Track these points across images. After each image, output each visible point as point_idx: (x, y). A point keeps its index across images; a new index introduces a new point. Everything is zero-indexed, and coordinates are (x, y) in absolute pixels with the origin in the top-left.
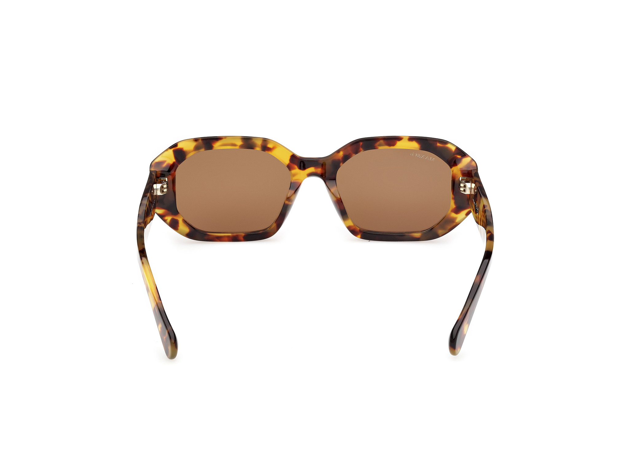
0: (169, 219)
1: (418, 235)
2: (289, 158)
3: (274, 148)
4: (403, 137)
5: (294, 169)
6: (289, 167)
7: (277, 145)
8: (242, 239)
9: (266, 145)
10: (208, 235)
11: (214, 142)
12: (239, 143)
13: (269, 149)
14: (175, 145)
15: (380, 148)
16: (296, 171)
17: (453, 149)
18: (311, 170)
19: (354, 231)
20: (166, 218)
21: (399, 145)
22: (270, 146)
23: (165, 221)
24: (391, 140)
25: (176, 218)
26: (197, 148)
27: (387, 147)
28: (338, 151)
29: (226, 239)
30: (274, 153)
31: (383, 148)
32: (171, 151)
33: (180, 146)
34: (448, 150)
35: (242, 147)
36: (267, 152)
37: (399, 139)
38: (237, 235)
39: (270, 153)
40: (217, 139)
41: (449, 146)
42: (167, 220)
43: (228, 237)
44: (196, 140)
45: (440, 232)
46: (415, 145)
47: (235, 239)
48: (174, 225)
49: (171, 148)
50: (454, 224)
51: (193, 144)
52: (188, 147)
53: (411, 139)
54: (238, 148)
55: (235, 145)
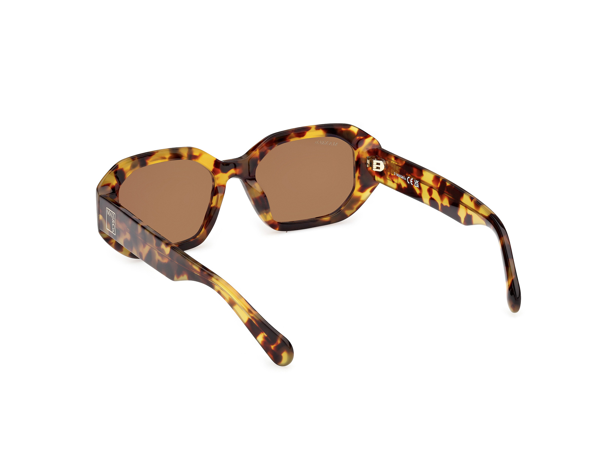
1: (327, 219)
2: (213, 163)
3: (200, 155)
4: (311, 127)
5: (218, 173)
6: (214, 172)
7: (202, 153)
9: (192, 154)
11: (148, 159)
12: (168, 156)
13: (196, 157)
14: (115, 166)
15: (292, 140)
16: (220, 174)
17: (355, 131)
18: (232, 171)
19: (273, 225)
21: (309, 135)
22: (196, 154)
24: (301, 132)
26: (133, 167)
27: (297, 139)
30: (200, 161)
31: (294, 140)
32: (112, 173)
33: (119, 167)
34: (351, 133)
35: (170, 158)
36: (194, 160)
37: (307, 129)
39: (196, 161)
40: (149, 155)
41: (352, 129)
44: (132, 158)
45: (348, 212)
46: (321, 133)
50: (360, 203)
51: (130, 163)
53: (318, 127)
54: (167, 160)
55: (164, 158)
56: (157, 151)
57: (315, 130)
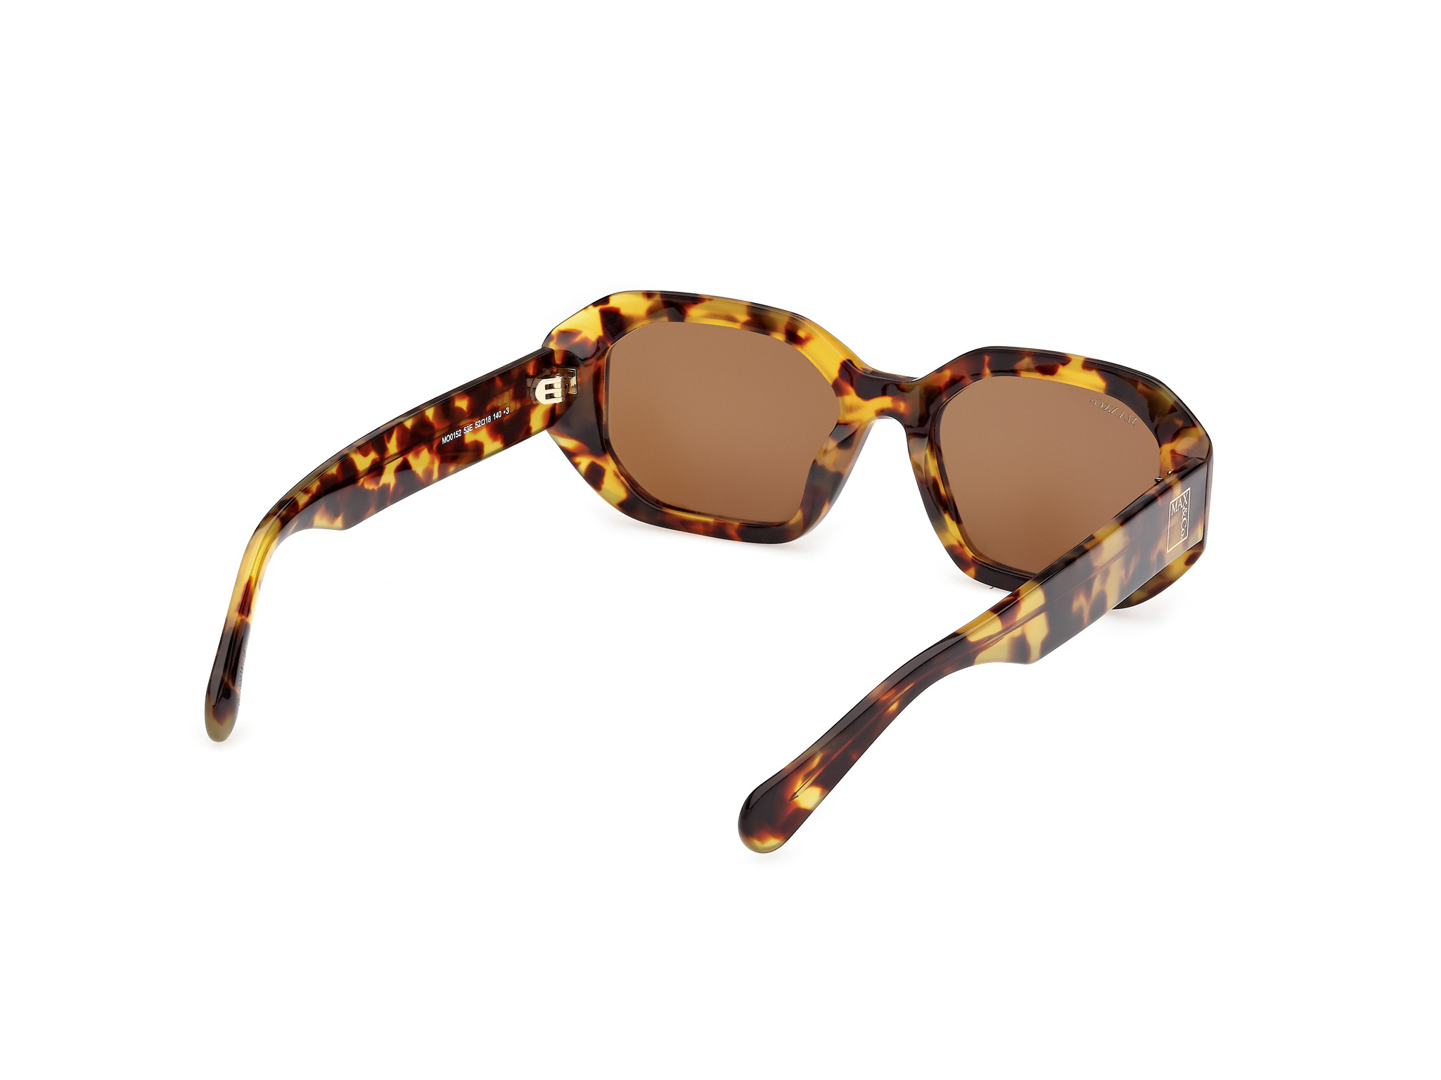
0: (585, 462)
2: (838, 365)
3: (808, 339)
4: (1072, 357)
5: (847, 393)
6: (838, 389)
7: (815, 332)
8: (733, 533)
9: (794, 330)
10: (663, 512)
11: (691, 306)
12: (743, 317)
13: (800, 341)
14: (605, 300)
15: (1024, 375)
16: (852, 398)
17: (1170, 400)
18: (885, 402)
19: (960, 560)
20: (578, 459)
21: (1068, 375)
22: (802, 334)
23: (576, 465)
24: (1049, 362)
25: (599, 462)
26: (652, 313)
27: (1037, 376)
28: (940, 370)
29: (701, 528)
30: (809, 351)
31: (1031, 376)
32: (595, 312)
33: (613, 303)
34: (1160, 402)
35: (746, 324)
36: (795, 346)
37: (1063, 359)
38: (724, 524)
39: (799, 349)
40: (695, 299)
41: (1162, 392)
42: (579, 464)
43: (706, 524)
44: (649, 295)
46: (1094, 381)
47: (719, 531)
48: (594, 477)
49: (595, 304)
51: (645, 305)
52: (633, 307)
53: (1090, 364)
54: (737, 326)
55: (731, 319)
56: (711, 298)
57: (1080, 368)
